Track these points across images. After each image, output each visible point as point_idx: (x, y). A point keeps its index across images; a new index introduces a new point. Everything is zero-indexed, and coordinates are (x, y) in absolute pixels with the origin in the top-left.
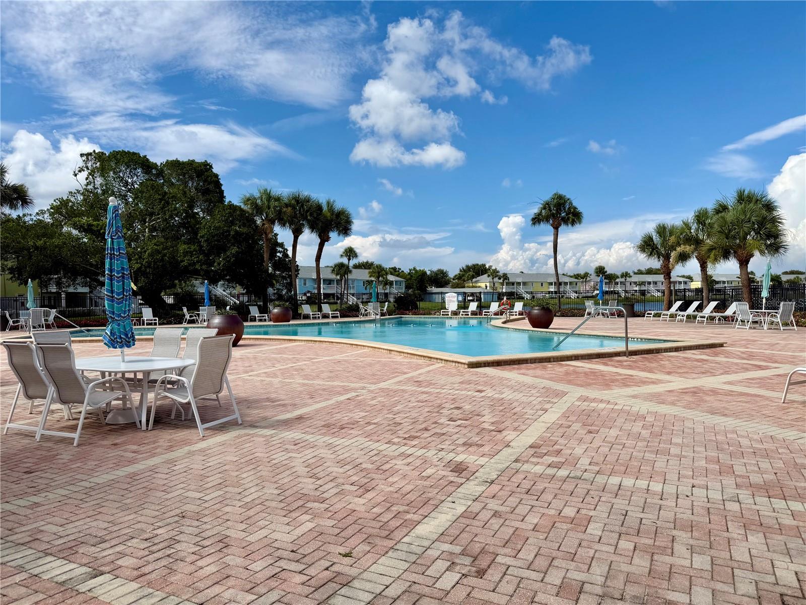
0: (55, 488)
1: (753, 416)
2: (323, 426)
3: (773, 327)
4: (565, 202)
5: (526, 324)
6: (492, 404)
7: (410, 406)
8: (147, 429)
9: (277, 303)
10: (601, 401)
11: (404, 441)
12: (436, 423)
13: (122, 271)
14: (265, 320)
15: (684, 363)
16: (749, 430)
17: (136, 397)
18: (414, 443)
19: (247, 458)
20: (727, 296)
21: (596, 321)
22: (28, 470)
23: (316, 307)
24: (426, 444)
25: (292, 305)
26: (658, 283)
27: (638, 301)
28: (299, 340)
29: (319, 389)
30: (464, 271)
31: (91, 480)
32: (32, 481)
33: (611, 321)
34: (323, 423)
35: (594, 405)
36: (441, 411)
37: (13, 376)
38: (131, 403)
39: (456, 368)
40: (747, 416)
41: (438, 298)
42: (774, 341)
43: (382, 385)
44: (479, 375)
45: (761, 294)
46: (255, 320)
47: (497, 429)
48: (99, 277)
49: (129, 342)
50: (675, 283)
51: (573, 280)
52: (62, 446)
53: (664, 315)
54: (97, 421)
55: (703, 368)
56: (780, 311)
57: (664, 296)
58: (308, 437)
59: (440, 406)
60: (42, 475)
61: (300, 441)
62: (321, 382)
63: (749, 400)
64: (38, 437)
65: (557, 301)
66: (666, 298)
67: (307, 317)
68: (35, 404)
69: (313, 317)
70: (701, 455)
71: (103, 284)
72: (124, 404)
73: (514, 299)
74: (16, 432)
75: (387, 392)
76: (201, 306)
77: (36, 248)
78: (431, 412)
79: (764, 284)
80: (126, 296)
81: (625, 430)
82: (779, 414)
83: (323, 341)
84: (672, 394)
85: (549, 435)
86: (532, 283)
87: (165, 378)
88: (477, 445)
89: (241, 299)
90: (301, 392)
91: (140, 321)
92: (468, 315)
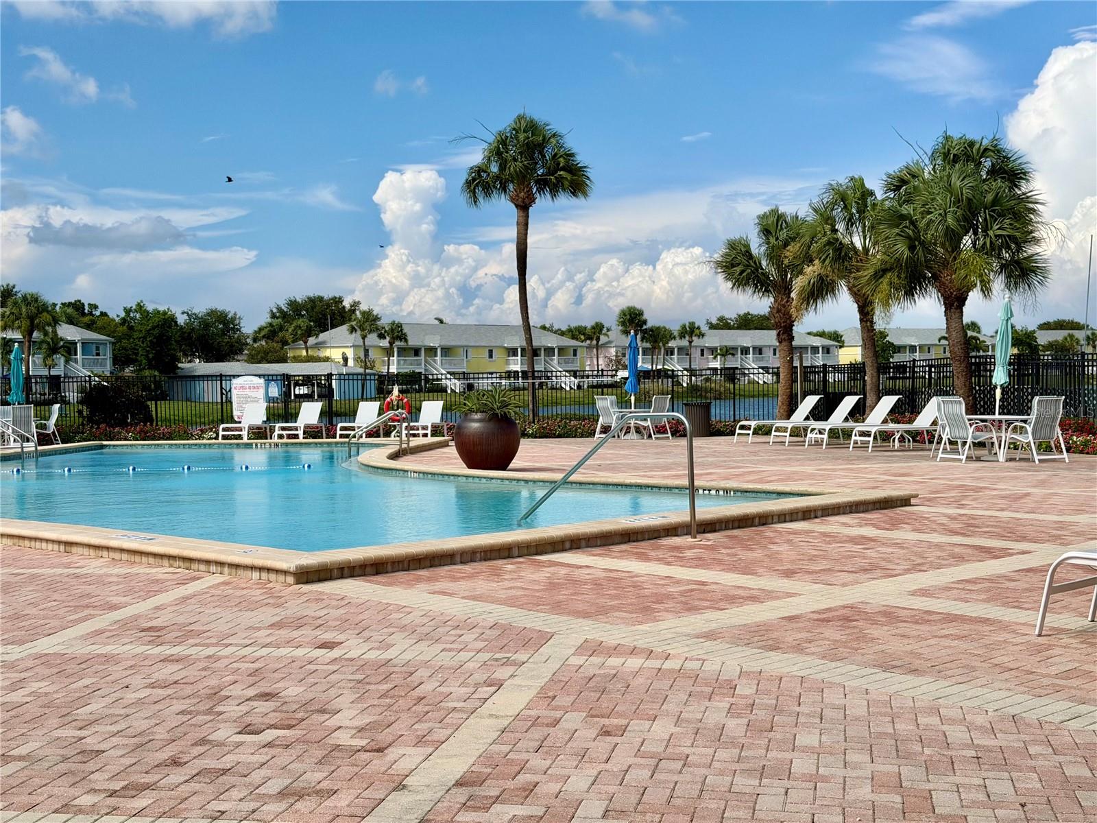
1: (974, 669)
3: (1018, 454)
4: (546, 141)
5: (450, 460)
6: (360, 677)
7: (125, 702)
10: (633, 651)
11: (112, 801)
12: (203, 742)
15: (824, 547)
16: (965, 704)
18: (139, 803)
20: (918, 383)
21: (622, 448)
24: (172, 803)
26: (764, 350)
27: (719, 397)
30: (284, 315)
33: (657, 446)
35: (614, 661)
36: (219, 709)
39: (261, 584)
40: (961, 671)
41: (210, 392)
42: (1019, 489)
43: (45, 645)
44: (326, 602)
45: (991, 377)
47: (374, 745)
50: (803, 349)
51: (567, 342)
53: (778, 430)
55: (864, 558)
56: (1033, 417)
57: (778, 382)
59: (217, 696)
63: (965, 633)
65: (528, 396)
66: (782, 388)
70: (860, 773)
73: (420, 391)
75: (57, 665)
78: (189, 713)
79: (998, 354)
81: (688, 721)
82: (1030, 662)
84: (795, 625)
85: (505, 748)
86: (466, 349)
88: (317, 792)
92: (296, 436)
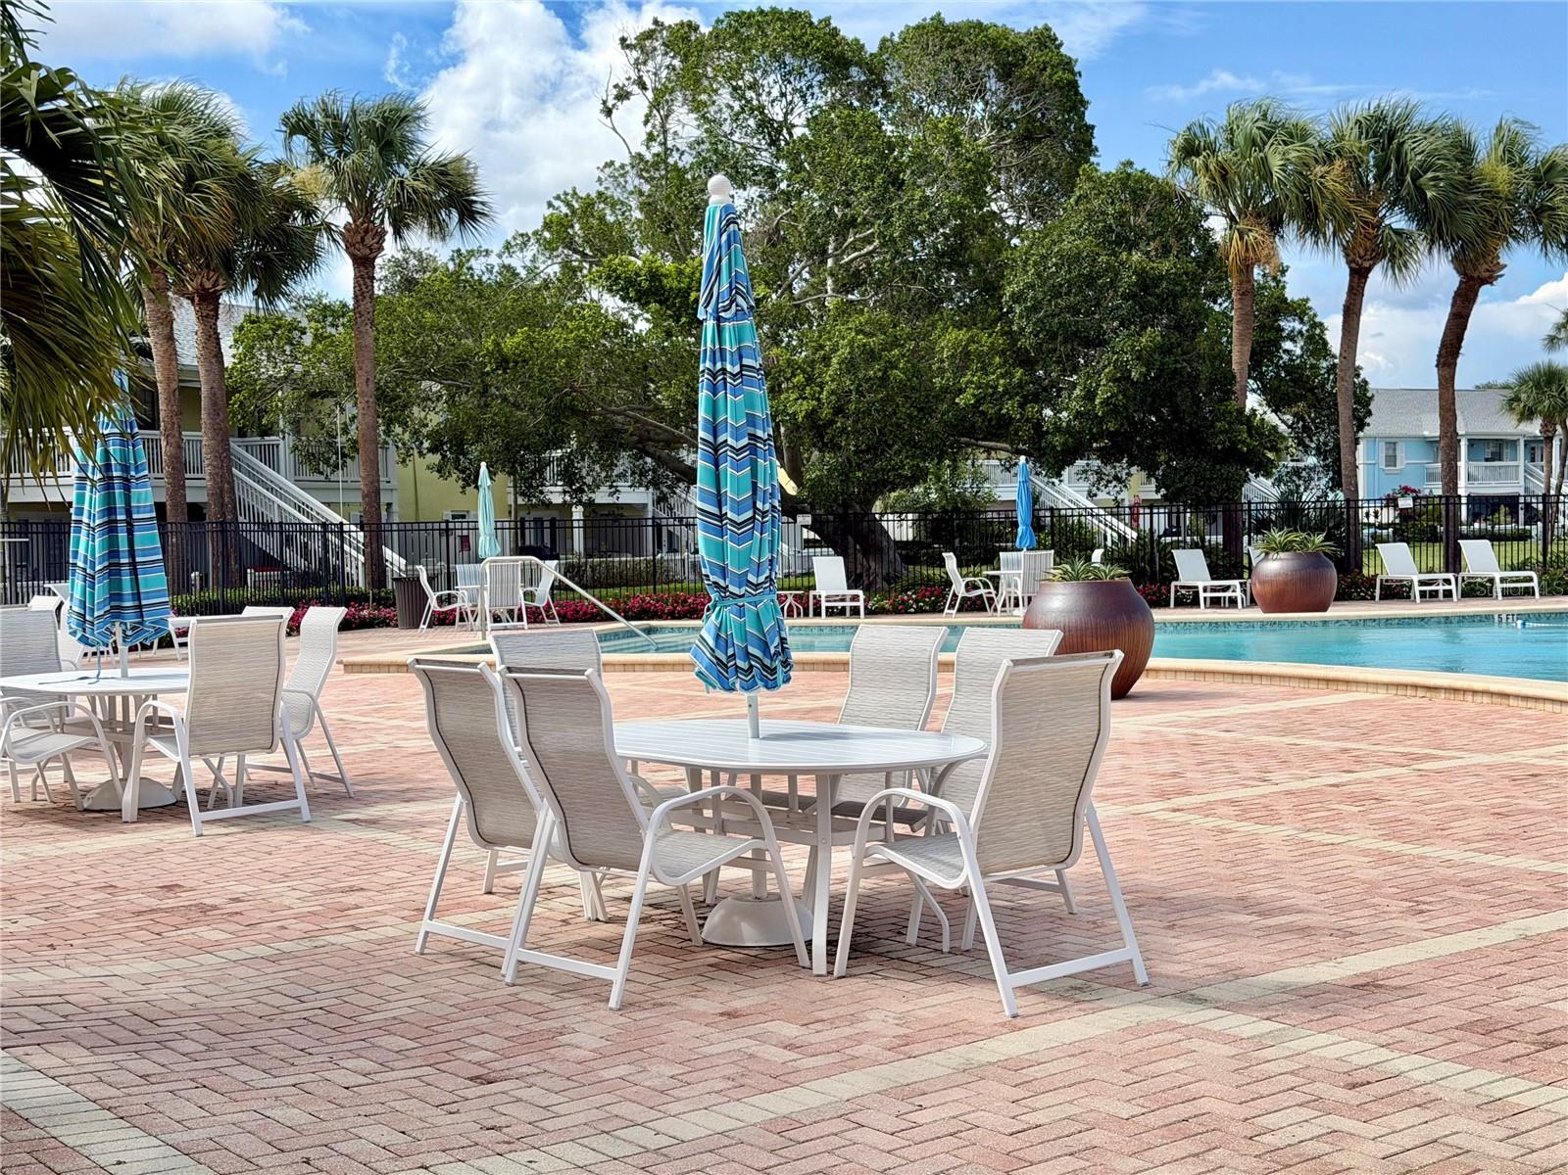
0: (555, 1137)
2: (1468, 1027)
8: (830, 973)
9: (1277, 535)
13: (751, 430)
14: (1233, 602)
17: (794, 858)
19: (1170, 1111)
22: (481, 1071)
23: (1435, 554)
25: (1339, 543)
28: (1367, 683)
29: (1447, 881)
31: (659, 1125)
32: (491, 1108)
34: (1468, 1016)
37: (439, 771)
38: (780, 880)
46: (1194, 602)
48: (683, 453)
49: (773, 671)
52: (573, 1003)
54: (677, 933)
58: (1403, 1063)
60: (519, 1094)
61: (1372, 1076)
62: (1456, 855)
64: (508, 971)
67: (1396, 592)
68: (501, 863)
69: (1423, 594)
71: (689, 475)
72: (759, 879)
74: (448, 947)
76: (1005, 550)
77: (503, 362)
80: (764, 514)
83: (1465, 691)
87: (888, 798)
89: (1144, 522)
90: (1372, 887)
91: (806, 604)
